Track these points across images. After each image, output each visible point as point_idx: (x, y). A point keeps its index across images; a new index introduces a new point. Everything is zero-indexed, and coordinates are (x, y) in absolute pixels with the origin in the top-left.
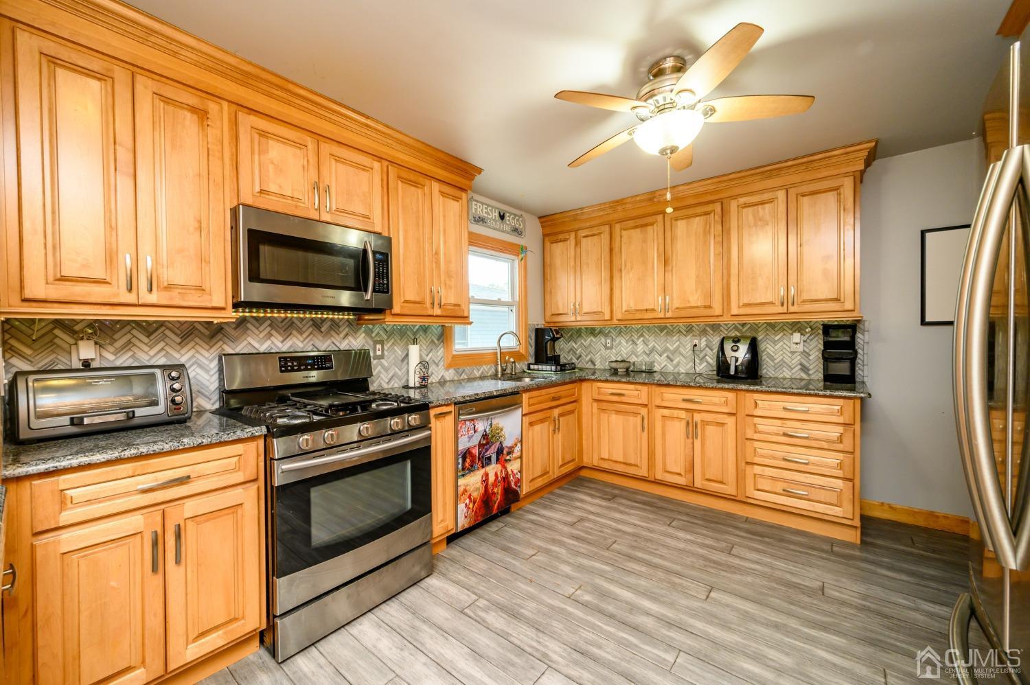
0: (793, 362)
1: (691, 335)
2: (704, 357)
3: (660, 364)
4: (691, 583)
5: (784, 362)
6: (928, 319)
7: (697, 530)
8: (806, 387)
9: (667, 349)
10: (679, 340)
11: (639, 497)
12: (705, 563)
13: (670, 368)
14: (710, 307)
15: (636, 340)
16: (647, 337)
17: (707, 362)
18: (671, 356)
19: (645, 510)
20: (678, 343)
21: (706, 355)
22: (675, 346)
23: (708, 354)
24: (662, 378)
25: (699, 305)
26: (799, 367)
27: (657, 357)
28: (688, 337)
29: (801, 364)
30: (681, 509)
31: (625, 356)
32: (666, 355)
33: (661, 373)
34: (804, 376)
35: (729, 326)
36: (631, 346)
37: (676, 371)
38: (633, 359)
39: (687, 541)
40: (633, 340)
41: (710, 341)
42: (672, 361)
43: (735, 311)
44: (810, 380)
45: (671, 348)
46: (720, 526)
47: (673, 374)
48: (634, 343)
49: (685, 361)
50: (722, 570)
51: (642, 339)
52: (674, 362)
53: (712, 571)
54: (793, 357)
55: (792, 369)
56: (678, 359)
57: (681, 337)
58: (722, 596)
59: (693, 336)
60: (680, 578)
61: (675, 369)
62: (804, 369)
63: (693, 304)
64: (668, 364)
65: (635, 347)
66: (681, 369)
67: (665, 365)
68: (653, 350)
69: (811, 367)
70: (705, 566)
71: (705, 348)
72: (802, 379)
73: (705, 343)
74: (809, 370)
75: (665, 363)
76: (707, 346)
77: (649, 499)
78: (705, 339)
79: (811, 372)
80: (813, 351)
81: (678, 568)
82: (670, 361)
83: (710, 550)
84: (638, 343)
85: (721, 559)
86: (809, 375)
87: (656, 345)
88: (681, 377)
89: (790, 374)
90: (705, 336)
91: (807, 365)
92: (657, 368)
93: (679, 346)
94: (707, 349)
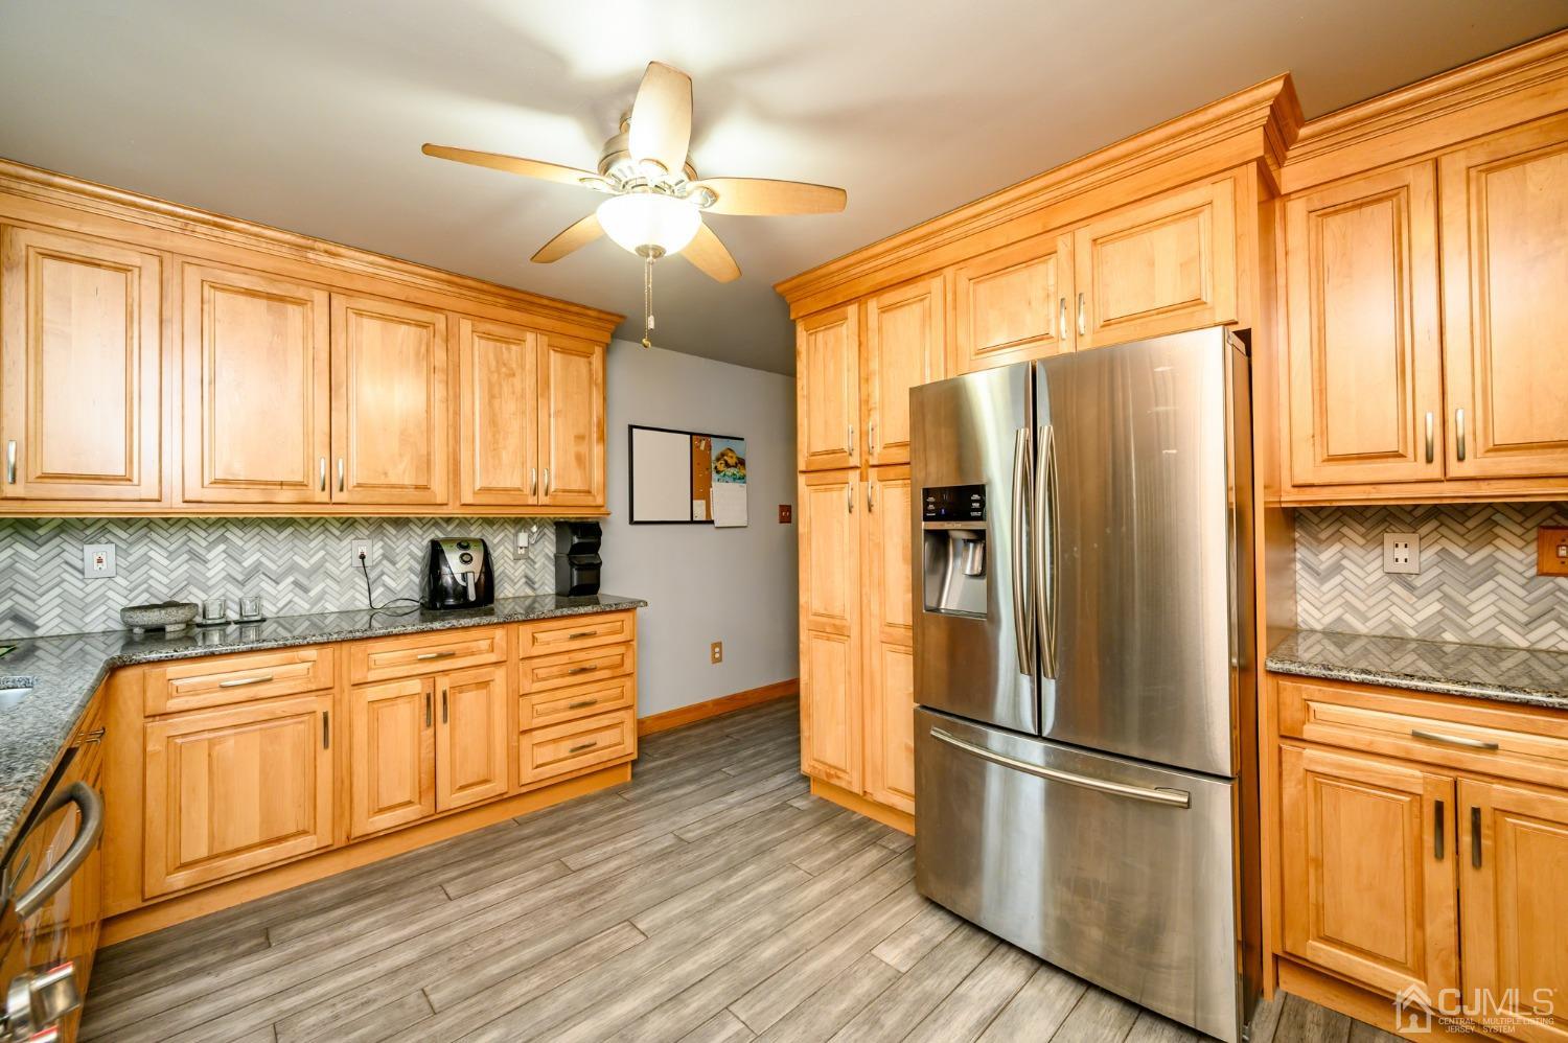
0: (516, 574)
1: (352, 537)
2: (379, 577)
3: (275, 600)
4: (607, 936)
5: (507, 576)
6: (635, 519)
7: (494, 875)
8: (530, 609)
9: (293, 568)
10: (323, 548)
11: (316, 898)
12: (578, 902)
13: (302, 606)
14: (426, 488)
15: (202, 551)
16: (240, 543)
17: (384, 585)
18: (303, 581)
19: (370, 908)
20: (322, 553)
21: (383, 573)
22: (313, 561)
23: (385, 570)
24: (281, 631)
25: (406, 483)
26: (524, 580)
27: (267, 585)
28: (345, 542)
29: (526, 577)
30: (424, 865)
31: (165, 590)
32: (291, 579)
33: (278, 620)
34: (529, 592)
35: (424, 522)
36: (185, 567)
37: (315, 610)
38: (196, 597)
39: (510, 897)
40: (190, 551)
41: (392, 548)
42: (306, 590)
43: (468, 498)
44: (537, 596)
45: (306, 565)
46: (507, 850)
47: (308, 617)
48: (194, 556)
49: (337, 588)
50: (602, 894)
51: (222, 547)
52: (312, 594)
53: (597, 904)
54: (516, 567)
55: (515, 584)
56: (322, 585)
57: (328, 541)
58: (651, 918)
59: (357, 538)
60: (588, 945)
61: (312, 608)
62: (530, 582)
63: (393, 480)
64: (296, 599)
65: (198, 566)
66: (328, 605)
67: (290, 602)
68: (257, 568)
69: (536, 580)
70: (581, 905)
71: (380, 562)
72: (527, 597)
73: (381, 551)
74: (534, 583)
75: (291, 595)
76: (385, 556)
77: (342, 890)
78: (380, 544)
79: (536, 586)
80: (539, 558)
81: (563, 937)
82: (301, 593)
83: (552, 885)
84: (210, 556)
85: (579, 885)
86: (534, 589)
87: (264, 560)
88: (327, 621)
89: (513, 591)
90: (382, 540)
91: (531, 575)
92: (269, 610)
93: (323, 560)
94: (385, 562)
